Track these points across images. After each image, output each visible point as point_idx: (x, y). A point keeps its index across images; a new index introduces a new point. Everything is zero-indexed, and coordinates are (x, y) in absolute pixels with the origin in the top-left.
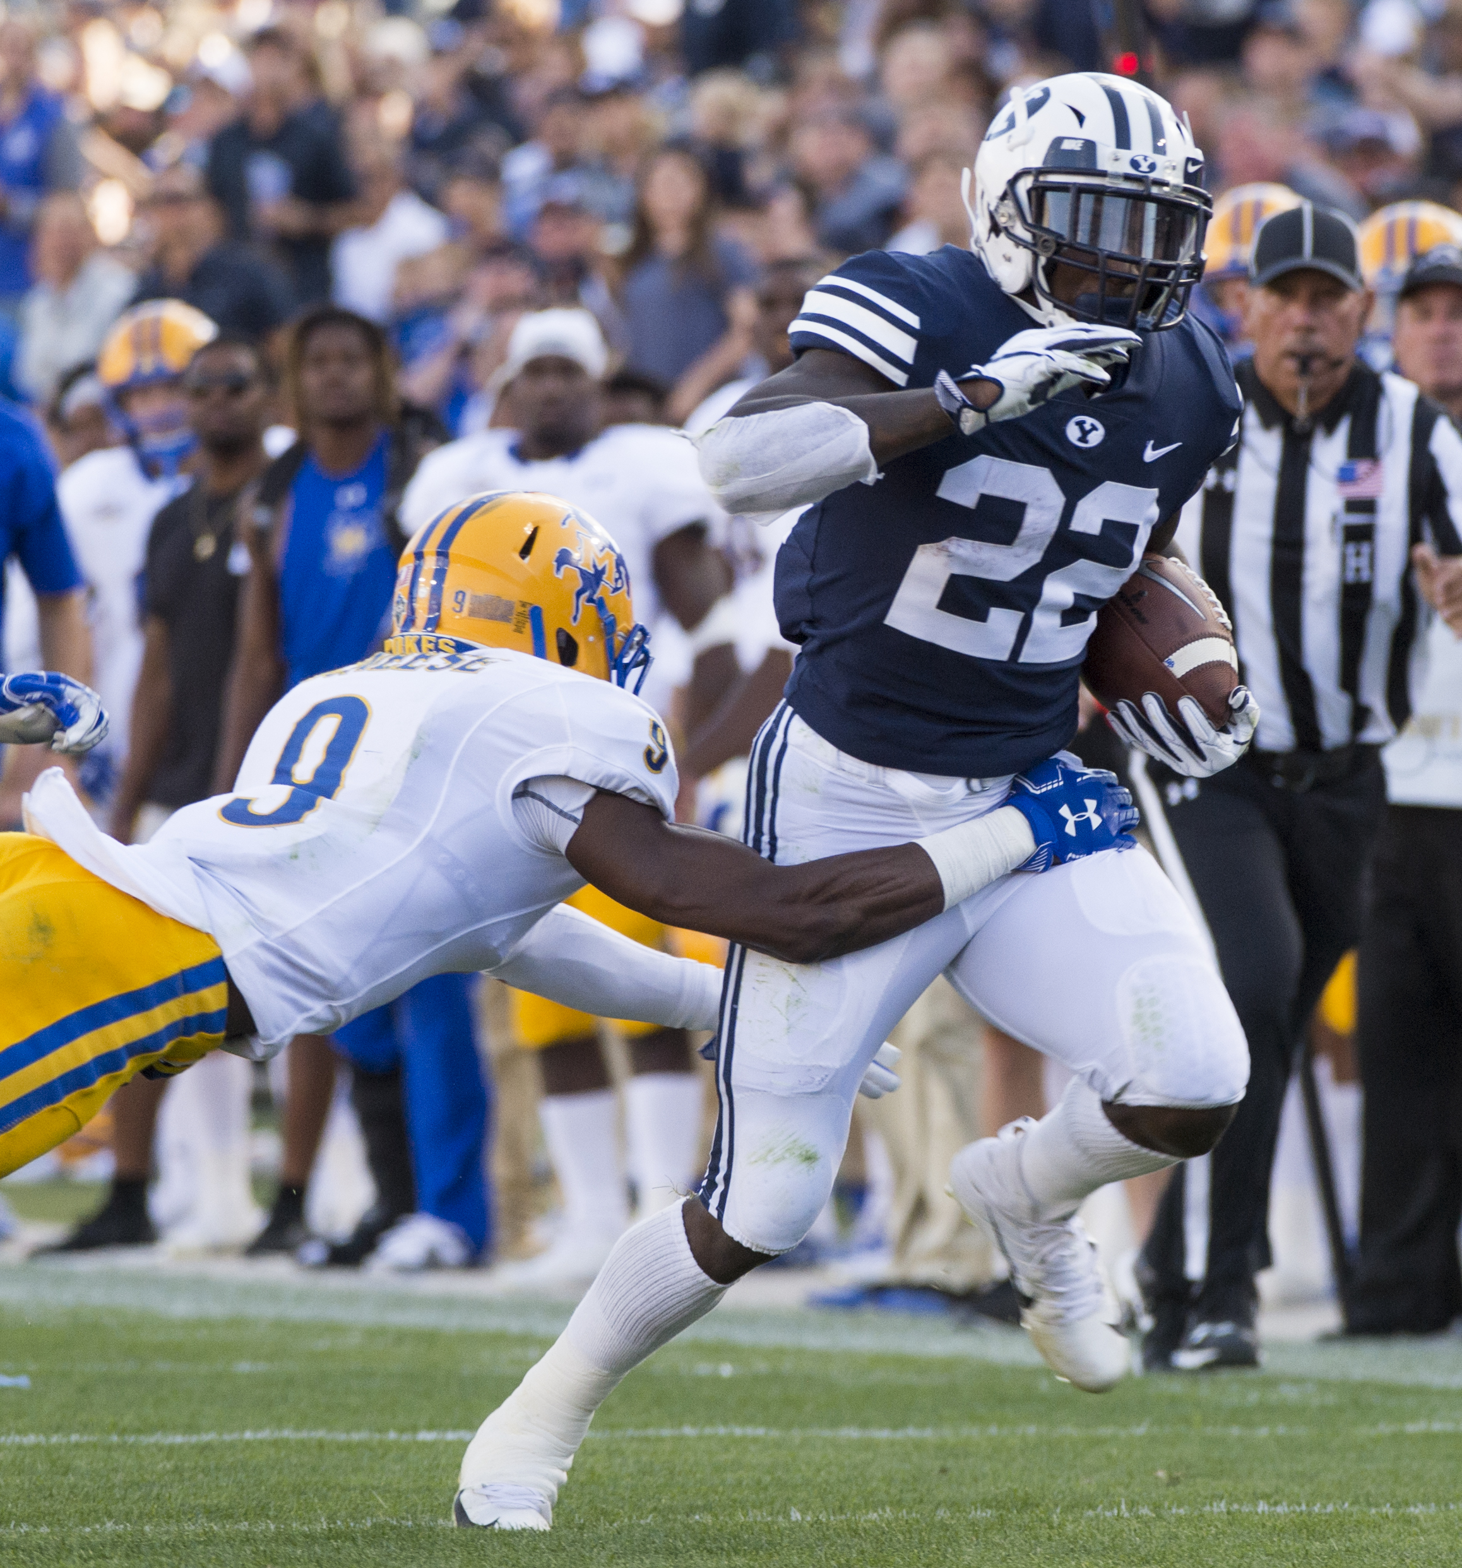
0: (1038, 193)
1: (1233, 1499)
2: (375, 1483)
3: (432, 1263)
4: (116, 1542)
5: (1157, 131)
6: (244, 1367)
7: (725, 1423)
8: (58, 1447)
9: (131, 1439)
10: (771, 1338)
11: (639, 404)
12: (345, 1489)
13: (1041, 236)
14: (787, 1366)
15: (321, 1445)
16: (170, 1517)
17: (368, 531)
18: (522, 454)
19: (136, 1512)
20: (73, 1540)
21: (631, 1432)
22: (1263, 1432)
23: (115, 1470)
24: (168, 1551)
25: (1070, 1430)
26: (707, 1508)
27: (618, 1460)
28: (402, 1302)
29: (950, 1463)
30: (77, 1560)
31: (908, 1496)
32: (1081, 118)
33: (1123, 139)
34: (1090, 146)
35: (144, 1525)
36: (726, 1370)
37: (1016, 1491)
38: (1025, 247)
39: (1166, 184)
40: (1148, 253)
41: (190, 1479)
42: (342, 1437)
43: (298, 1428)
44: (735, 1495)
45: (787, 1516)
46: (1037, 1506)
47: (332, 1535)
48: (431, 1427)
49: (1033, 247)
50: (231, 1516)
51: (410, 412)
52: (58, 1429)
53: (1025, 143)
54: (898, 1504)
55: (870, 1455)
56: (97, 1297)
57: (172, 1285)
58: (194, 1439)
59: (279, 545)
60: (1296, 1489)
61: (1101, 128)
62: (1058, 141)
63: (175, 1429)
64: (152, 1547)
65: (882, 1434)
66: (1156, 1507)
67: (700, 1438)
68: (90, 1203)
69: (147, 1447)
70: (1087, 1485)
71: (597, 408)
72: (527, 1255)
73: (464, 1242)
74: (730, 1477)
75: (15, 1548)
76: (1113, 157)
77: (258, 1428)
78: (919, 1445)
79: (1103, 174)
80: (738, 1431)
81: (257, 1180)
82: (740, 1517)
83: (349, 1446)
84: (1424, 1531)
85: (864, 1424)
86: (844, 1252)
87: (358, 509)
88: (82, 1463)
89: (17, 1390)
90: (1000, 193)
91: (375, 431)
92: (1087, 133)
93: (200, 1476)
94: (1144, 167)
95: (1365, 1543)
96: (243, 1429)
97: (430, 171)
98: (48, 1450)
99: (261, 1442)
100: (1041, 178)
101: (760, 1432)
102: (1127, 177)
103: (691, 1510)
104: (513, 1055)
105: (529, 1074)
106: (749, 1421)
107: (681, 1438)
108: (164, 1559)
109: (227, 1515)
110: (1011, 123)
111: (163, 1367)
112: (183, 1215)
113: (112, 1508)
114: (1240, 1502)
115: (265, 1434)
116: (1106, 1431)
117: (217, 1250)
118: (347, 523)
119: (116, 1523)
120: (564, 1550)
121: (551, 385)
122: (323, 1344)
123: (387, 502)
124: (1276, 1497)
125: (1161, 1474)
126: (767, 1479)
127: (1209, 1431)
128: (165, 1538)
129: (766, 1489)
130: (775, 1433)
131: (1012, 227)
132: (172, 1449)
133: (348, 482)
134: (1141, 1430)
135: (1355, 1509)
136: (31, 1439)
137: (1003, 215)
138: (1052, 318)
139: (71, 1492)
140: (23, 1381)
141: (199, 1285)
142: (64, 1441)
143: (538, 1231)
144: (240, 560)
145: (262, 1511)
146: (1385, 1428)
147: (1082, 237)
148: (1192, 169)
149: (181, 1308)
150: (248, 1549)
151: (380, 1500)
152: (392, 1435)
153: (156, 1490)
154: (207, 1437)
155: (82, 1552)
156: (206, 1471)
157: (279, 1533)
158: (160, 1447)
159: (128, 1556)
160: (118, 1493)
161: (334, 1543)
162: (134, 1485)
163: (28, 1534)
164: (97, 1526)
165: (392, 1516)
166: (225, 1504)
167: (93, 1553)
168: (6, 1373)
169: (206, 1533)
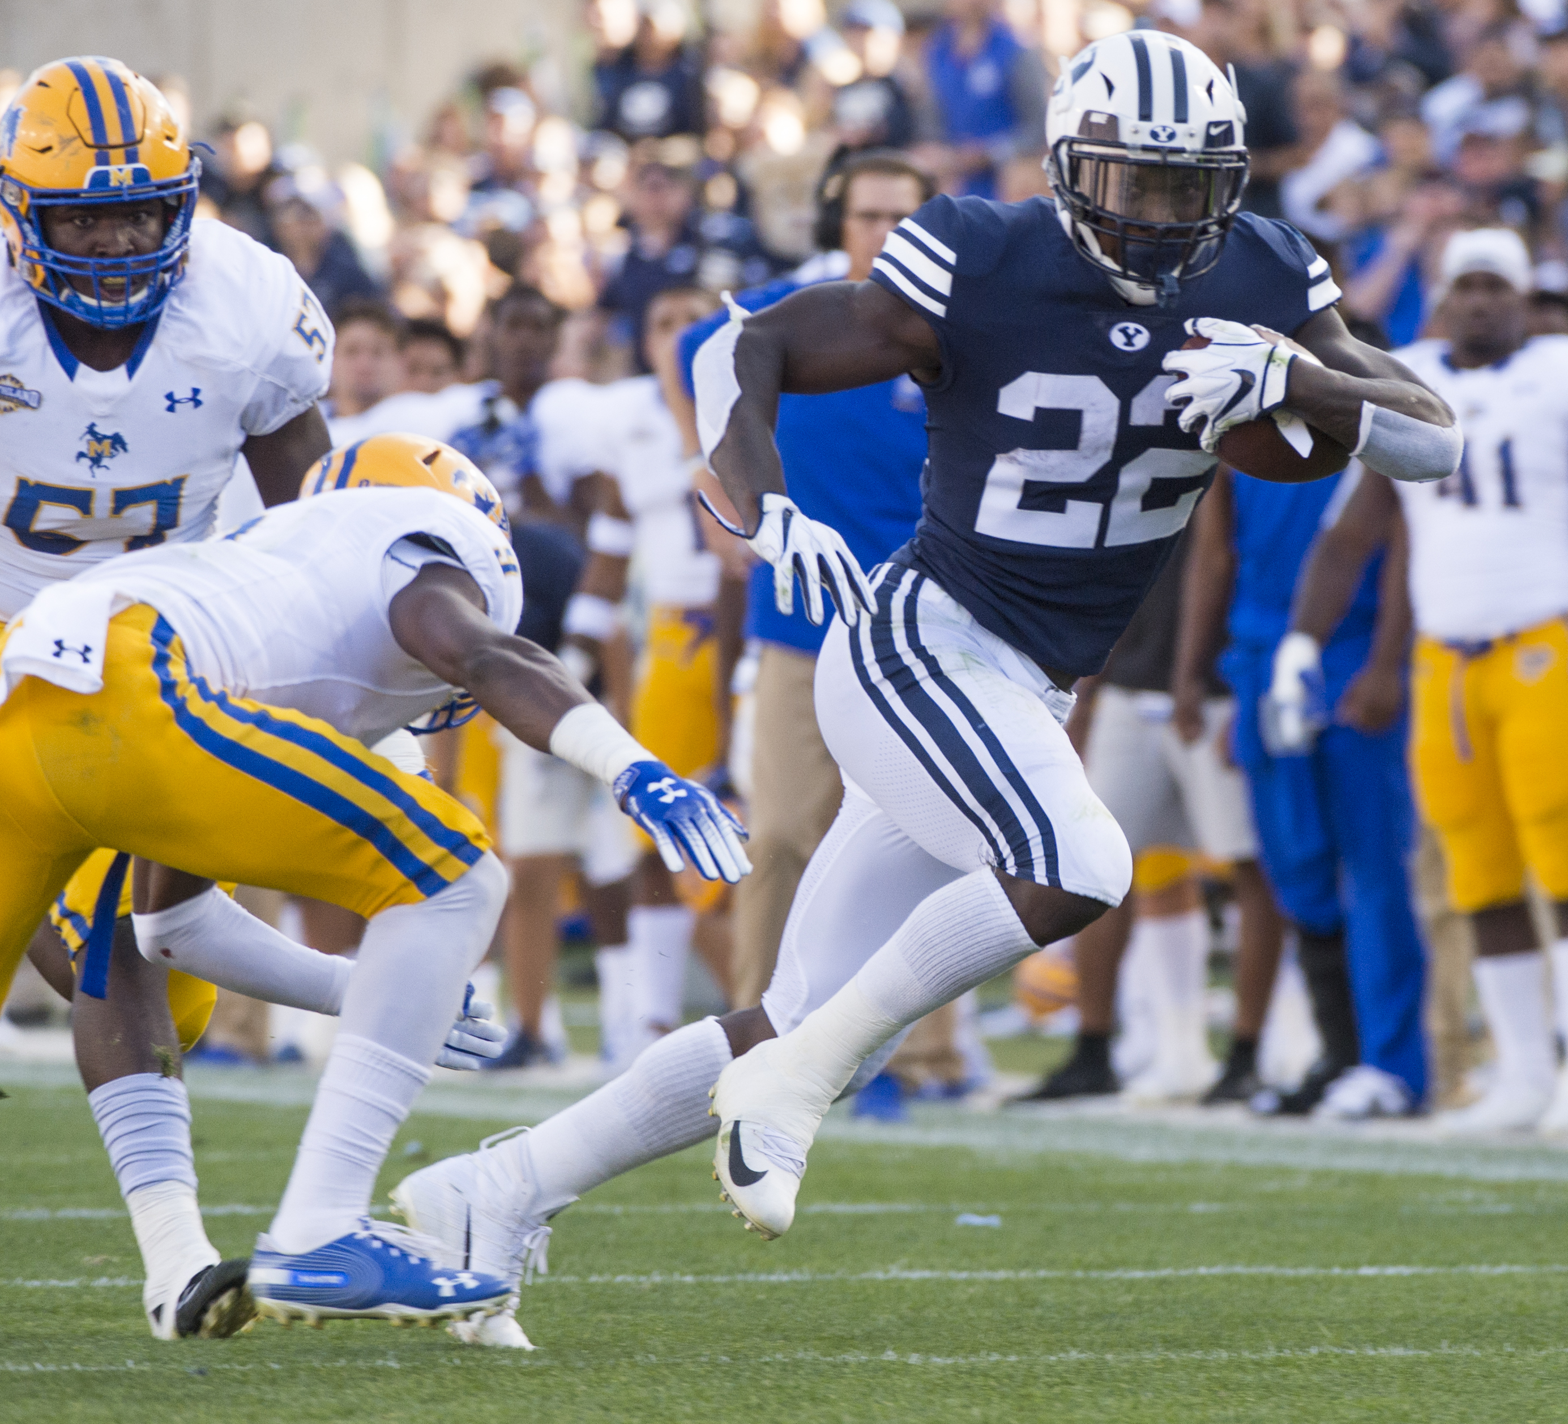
0: (1076, 162)
2: (1319, 1314)
3: (1375, 1111)
4: (1079, 1370)
5: (1180, 99)
6: (1199, 1207)
8: (1027, 1282)
9: (1094, 1274)
12: (1293, 1320)
13: (1073, 202)
15: (1270, 1280)
16: (1131, 1347)
18: (1453, 363)
19: (1099, 1342)
20: (1039, 1370)
21: (1557, 1268)
23: (1079, 1303)
24: (1127, 1377)
27: (1545, 1294)
28: (1346, 1147)
30: (1043, 1386)
32: (1110, 87)
33: (1145, 115)
34: (1113, 120)
35: (1106, 1354)
39: (1185, 151)
41: (1149, 1312)
42: (1290, 1272)
43: (1249, 1264)
47: (1279, 1363)
48: (1372, 1263)
50: (1187, 1346)
52: (1026, 1265)
53: (1066, 111)
56: (1065, 1143)
57: (1134, 1132)
58: (1153, 1274)
61: (1127, 101)
62: (1088, 114)
63: (1135, 1266)
64: (1113, 1374)
68: (1057, 1056)
69: (1110, 1282)
71: (1522, 319)
72: (1464, 1105)
73: (1404, 1091)
75: (986, 1375)
76: (1133, 129)
77: (1211, 1264)
79: (1123, 146)
81: (1213, 1034)
83: (1296, 1281)
88: (1049, 1298)
89: (989, 1230)
92: (1114, 106)
93: (1158, 1310)
94: (1163, 136)
96: (1198, 1264)
98: (1018, 1285)
99: (1215, 1277)
100: (1076, 147)
102: (1146, 148)
104: (1447, 918)
105: (1463, 936)
108: (1123, 1385)
109: (1183, 1345)
111: (1123, 1207)
112: (1144, 1067)
113: (1076, 1338)
115: (1218, 1270)
117: (1177, 1099)
119: (1080, 1352)
121: (1479, 299)
122: (1272, 1186)
128: (1125, 1365)
132: (1131, 1285)
136: (1001, 1275)
139: (1038, 1324)
140: (994, 1221)
141: (1158, 1132)
142: (1032, 1276)
143: (1473, 1082)
145: (1214, 1341)
148: (1214, 132)
149: (1142, 1153)
150: (1202, 1376)
151: (1325, 1331)
152: (1337, 1271)
153: (1117, 1322)
154: (1165, 1272)
155: (1048, 1379)
156: (1163, 1303)
157: (1231, 1361)
158: (1121, 1282)
159: (1090, 1383)
160: (1082, 1325)
161: (1282, 1370)
162: (1098, 1316)
163: (998, 1362)
164: (1062, 1355)
165: (1335, 1345)
166: (1181, 1334)
167: (1058, 1380)
168: (978, 1213)
169: (1163, 1361)
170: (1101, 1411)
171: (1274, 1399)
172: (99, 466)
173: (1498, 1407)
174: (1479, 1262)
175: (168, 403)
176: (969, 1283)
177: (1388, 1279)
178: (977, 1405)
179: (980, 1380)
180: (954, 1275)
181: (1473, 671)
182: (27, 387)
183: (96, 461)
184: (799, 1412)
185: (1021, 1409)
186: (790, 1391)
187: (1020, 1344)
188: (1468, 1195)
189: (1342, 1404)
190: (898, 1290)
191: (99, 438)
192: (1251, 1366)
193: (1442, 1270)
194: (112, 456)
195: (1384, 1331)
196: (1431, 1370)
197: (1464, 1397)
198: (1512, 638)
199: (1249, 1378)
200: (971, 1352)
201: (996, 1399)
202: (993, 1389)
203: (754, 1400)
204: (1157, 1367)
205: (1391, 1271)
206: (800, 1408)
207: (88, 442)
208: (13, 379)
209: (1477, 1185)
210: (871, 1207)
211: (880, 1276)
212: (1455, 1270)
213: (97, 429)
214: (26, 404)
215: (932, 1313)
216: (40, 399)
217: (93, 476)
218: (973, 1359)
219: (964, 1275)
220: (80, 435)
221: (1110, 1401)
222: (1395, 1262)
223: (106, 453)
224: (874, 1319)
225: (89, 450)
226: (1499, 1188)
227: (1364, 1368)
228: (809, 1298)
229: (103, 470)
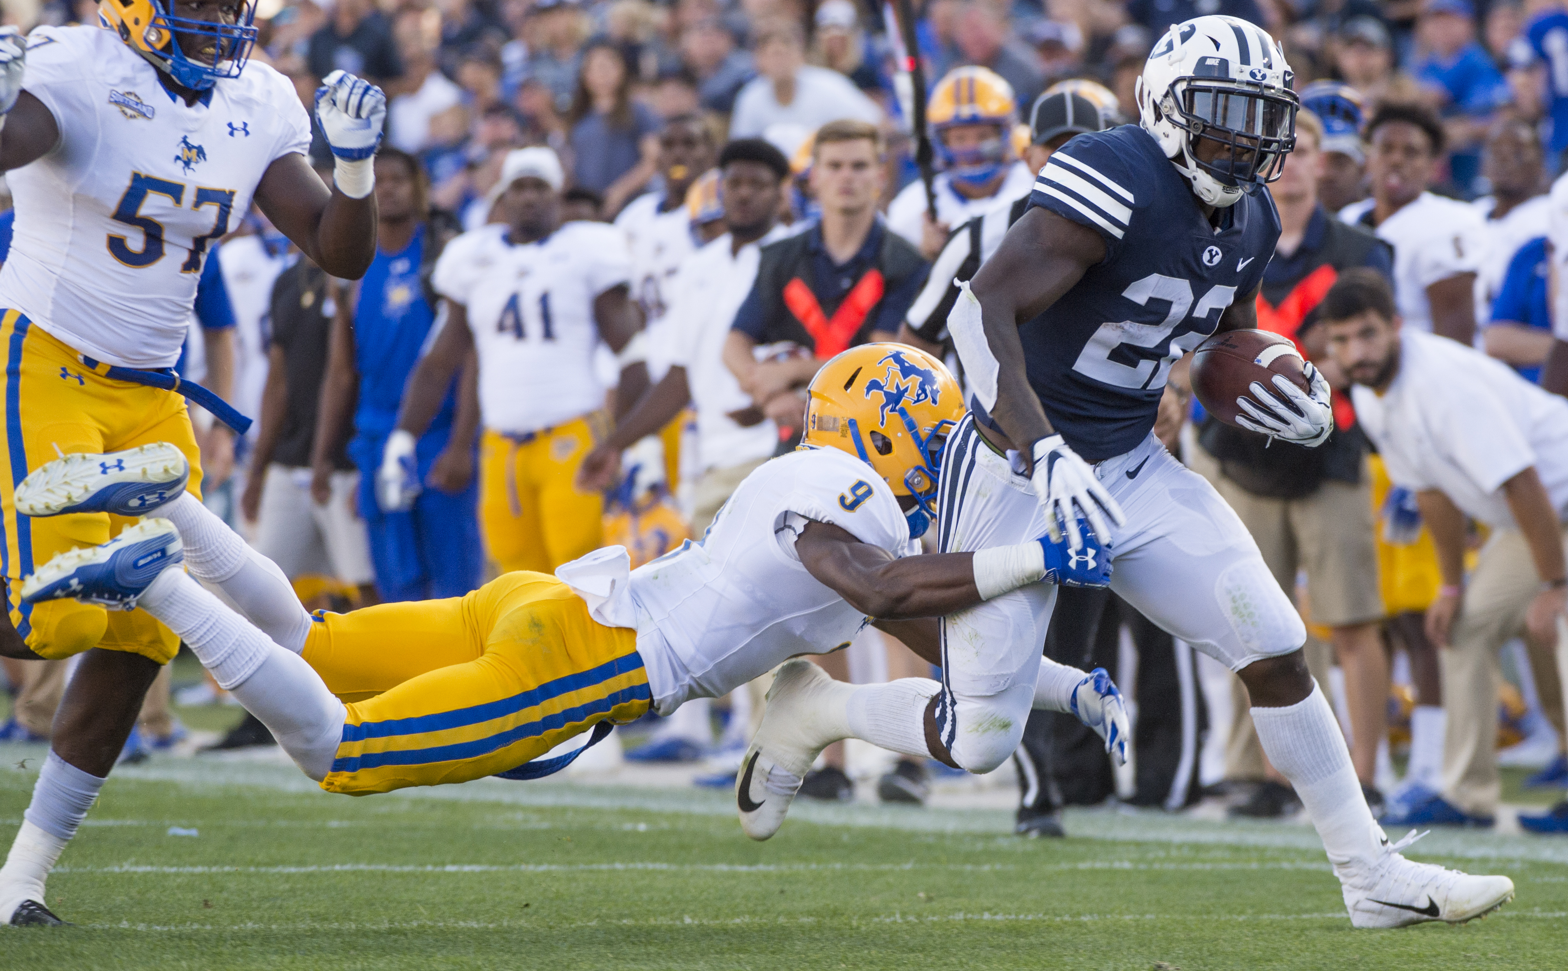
0: (1190, 93)
1: (968, 911)
2: (418, 898)
4: (254, 935)
5: (1266, 53)
6: (334, 824)
7: (642, 861)
8: (217, 874)
9: (263, 869)
10: (670, 807)
11: (586, 208)
12: (400, 903)
13: (1193, 121)
14: (681, 825)
15: (384, 874)
16: (288, 919)
17: (411, 288)
18: (510, 240)
19: (267, 916)
20: (227, 934)
21: (582, 866)
22: (986, 868)
23: (253, 890)
24: (287, 941)
25: (863, 867)
26: (630, 916)
27: (574, 885)
29: (786, 887)
30: (229, 946)
31: (760, 908)
32: (1217, 45)
33: (1245, 58)
34: (1224, 63)
35: (272, 924)
36: (642, 827)
37: (828, 905)
38: (1182, 128)
39: (1273, 88)
40: (1259, 130)
41: (301, 895)
42: (397, 869)
43: (370, 863)
44: (649, 908)
45: (682, 921)
46: (843, 914)
47: (391, 932)
48: (453, 863)
49: (1187, 128)
50: (326, 919)
51: (436, 213)
52: (216, 863)
53: (1180, 60)
54: (753, 913)
55: (734, 882)
56: (241, 779)
58: (303, 870)
59: (354, 298)
60: (1009, 905)
61: (1230, 51)
62: (1203, 59)
63: (290, 864)
64: (277, 938)
65: (743, 869)
66: (919, 916)
67: (626, 871)
69: (273, 875)
70: (875, 901)
74: (645, 896)
75: (190, 939)
76: (1239, 70)
77: (343, 863)
78: (766, 876)
79: (1233, 81)
80: (651, 866)
82: (652, 921)
83: (401, 875)
84: (1091, 932)
85: (731, 862)
86: (717, 751)
87: (406, 274)
88: (232, 885)
89: (191, 838)
90: (1164, 92)
91: (414, 225)
92: (1222, 54)
93: (307, 894)
94: (1259, 77)
95: (1053, 939)
96: (334, 863)
97: (451, 58)
98: (210, 877)
99: (346, 872)
100: (1192, 83)
101: (664, 866)
102: (1249, 83)
103: (621, 916)
106: (655, 860)
107: (614, 871)
108: (284, 946)
109: (324, 919)
110: (1170, 47)
111: (282, 823)
113: (252, 914)
114: (970, 912)
115: (348, 867)
116: (886, 867)
118: (397, 284)
119: (254, 924)
120: (540, 942)
123: (423, 270)
124: (995, 910)
125: (922, 895)
126: (669, 897)
127: (952, 867)
128: (286, 933)
129: (668, 903)
130: (674, 868)
131: (1172, 115)
132: (288, 877)
133: (398, 257)
134: (908, 866)
135: (1046, 918)
136: (199, 869)
137: (1166, 107)
138: (1195, 174)
139: (225, 904)
140: (194, 832)
142: (220, 870)
144: (330, 308)
145: (346, 916)
146: (1065, 866)
147: (1219, 122)
148: (1288, 78)
150: (338, 940)
151: (422, 910)
152: (429, 868)
153: (279, 902)
154: (311, 869)
155: (233, 942)
156: (311, 891)
157: (358, 930)
158: (281, 875)
159: (262, 945)
160: (255, 904)
161: (393, 937)
162: (265, 899)
163: (198, 930)
164: (242, 925)
165: (429, 920)
166: (323, 911)
167: (238, 942)
168: (184, 827)
169: (311, 930)
170: (269, 964)
171: (388, 957)
172: (189, 168)
173: (542, 963)
174: (527, 863)
175: (229, 129)
176: (177, 875)
177: (465, 874)
178: (185, 959)
179: (186, 943)
180: (167, 869)
181: (522, 454)
182: (145, 103)
183: (187, 163)
184: (64, 963)
185: (215, 962)
186: (58, 949)
187: (213, 918)
188: (519, 816)
189: (435, 961)
190: (130, 879)
191: (190, 147)
192: (372, 934)
193: (502, 868)
194: (197, 162)
195: (462, 910)
196: (496, 937)
197: (519, 956)
198: (549, 431)
199: (371, 942)
200: (180, 923)
201: (197, 955)
202: (196, 948)
203: (33, 955)
204: (308, 934)
205: (467, 868)
206: (64, 960)
207: (183, 149)
208: (136, 96)
209: (524, 809)
210: (110, 822)
211: (117, 869)
212: (511, 868)
213: (188, 140)
214: (144, 115)
215: (153, 895)
216: (153, 113)
217: (185, 174)
218: (181, 928)
219: (174, 870)
220: (178, 143)
221: (275, 957)
222: (470, 863)
223: (194, 159)
224: (114, 900)
225: (182, 155)
226: (540, 810)
227: (450, 936)
228: (69, 885)
229: (191, 171)
